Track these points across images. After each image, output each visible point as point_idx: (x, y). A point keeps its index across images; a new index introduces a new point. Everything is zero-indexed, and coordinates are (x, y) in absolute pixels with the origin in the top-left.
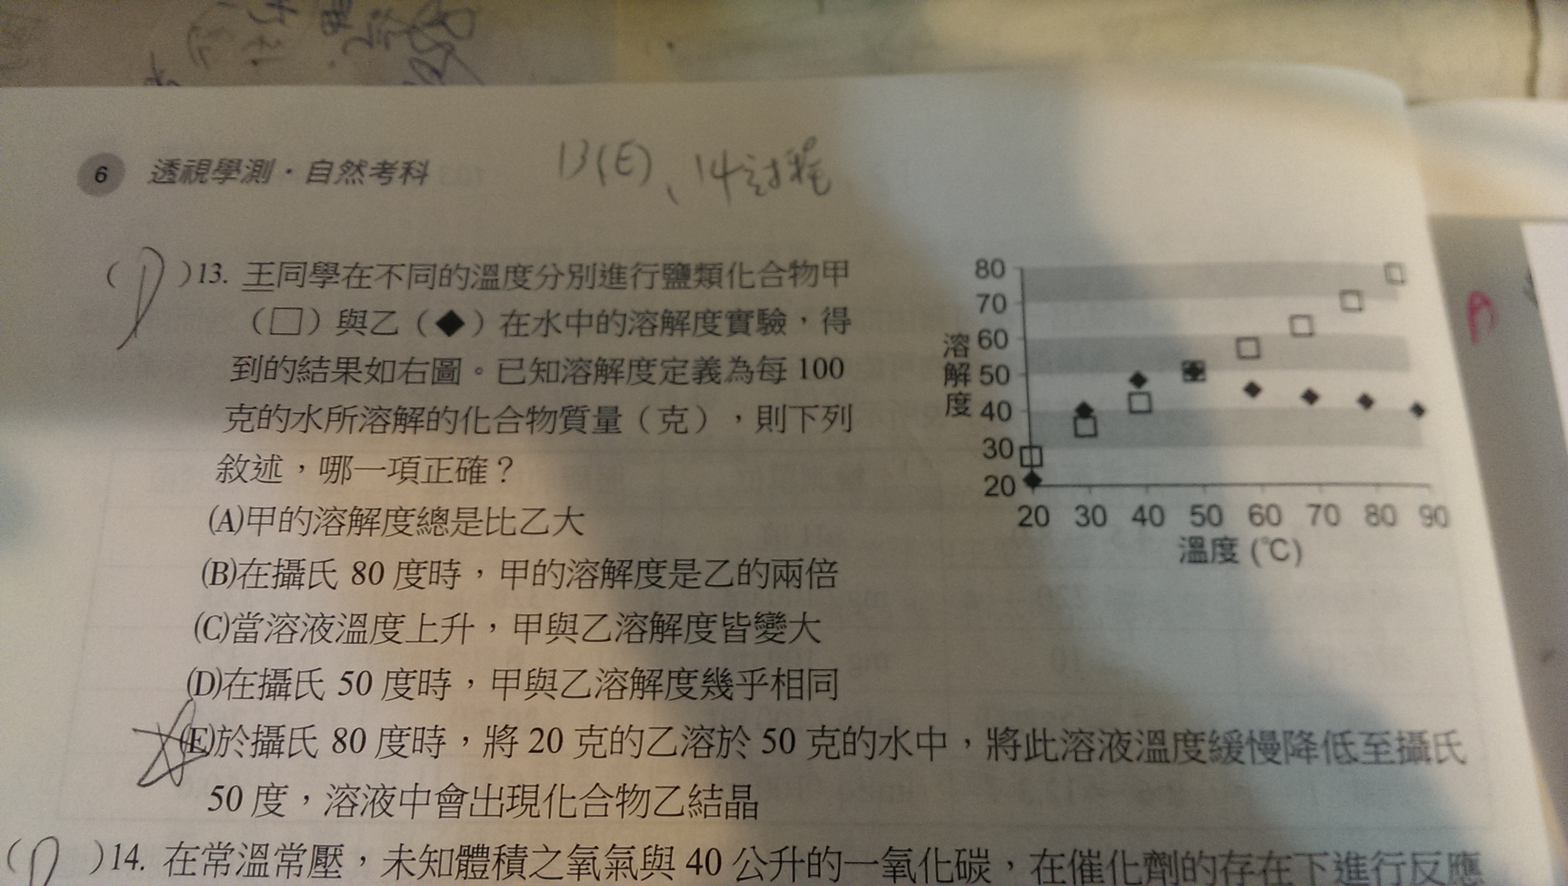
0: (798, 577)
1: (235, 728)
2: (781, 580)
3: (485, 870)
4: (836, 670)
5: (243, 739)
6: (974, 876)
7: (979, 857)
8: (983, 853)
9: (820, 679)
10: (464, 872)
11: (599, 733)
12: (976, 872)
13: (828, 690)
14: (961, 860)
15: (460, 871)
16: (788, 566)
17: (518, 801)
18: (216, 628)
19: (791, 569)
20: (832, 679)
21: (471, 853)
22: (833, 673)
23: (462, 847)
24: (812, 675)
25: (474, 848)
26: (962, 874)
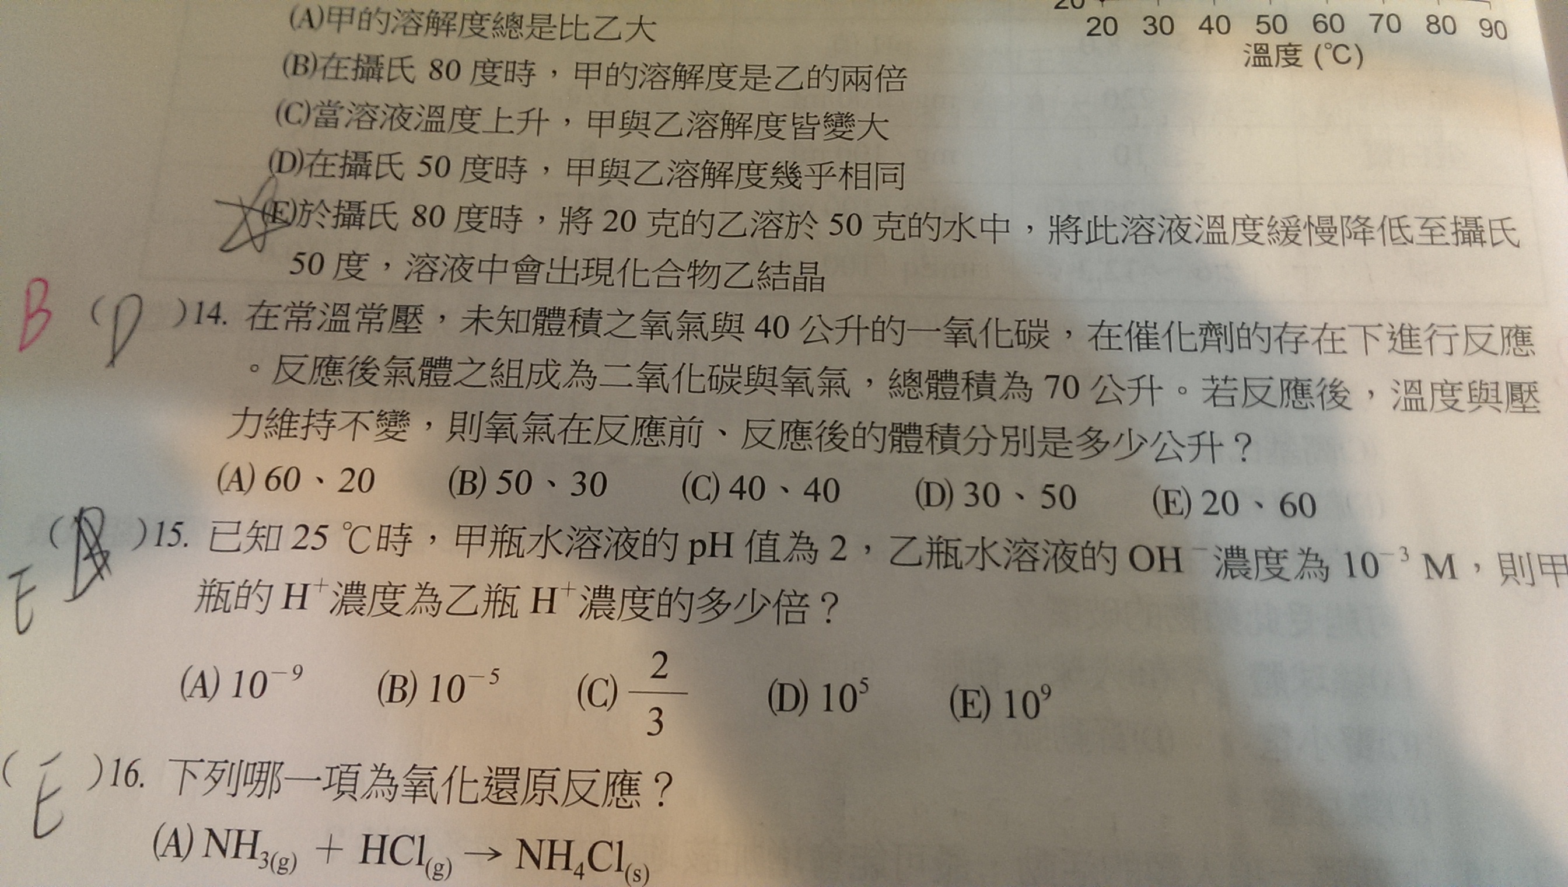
0: (867, 82)
1: (317, 203)
2: (851, 84)
3: (561, 328)
4: (903, 164)
5: (325, 212)
6: (1033, 343)
7: (1038, 326)
8: (1042, 323)
9: (886, 172)
10: (541, 330)
11: (671, 216)
12: (1035, 339)
13: (895, 181)
14: (1020, 329)
15: (537, 328)
16: (857, 72)
17: (592, 272)
18: (297, 113)
19: (860, 74)
20: (899, 172)
21: (547, 314)
22: (900, 167)
23: (538, 308)
24: (879, 169)
25: (550, 310)
26: (1022, 341)
